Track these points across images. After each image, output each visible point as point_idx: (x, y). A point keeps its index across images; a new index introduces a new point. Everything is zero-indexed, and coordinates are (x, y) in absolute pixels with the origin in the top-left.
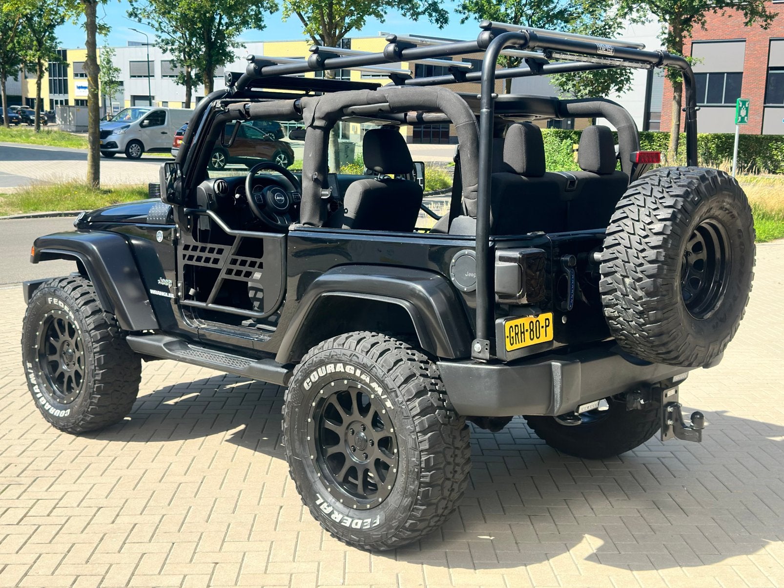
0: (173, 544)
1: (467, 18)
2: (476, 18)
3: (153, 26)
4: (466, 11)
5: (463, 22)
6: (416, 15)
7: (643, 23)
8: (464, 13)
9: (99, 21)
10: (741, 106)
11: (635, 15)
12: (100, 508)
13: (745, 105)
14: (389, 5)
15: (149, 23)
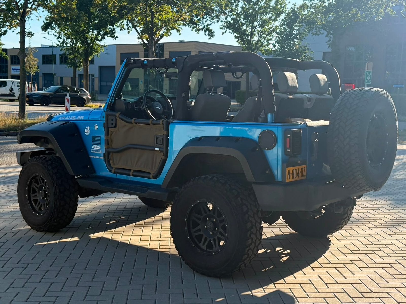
0: (68, 279)
1: (225, 32)
2: (230, 32)
3: (55, 36)
4: (225, 28)
5: (223, 33)
6: (198, 30)
7: (318, 35)
8: (224, 29)
9: (27, 31)
10: (367, 74)
11: (314, 31)
12: (29, 264)
13: (370, 74)
14: (184, 25)
15: (53, 34)
